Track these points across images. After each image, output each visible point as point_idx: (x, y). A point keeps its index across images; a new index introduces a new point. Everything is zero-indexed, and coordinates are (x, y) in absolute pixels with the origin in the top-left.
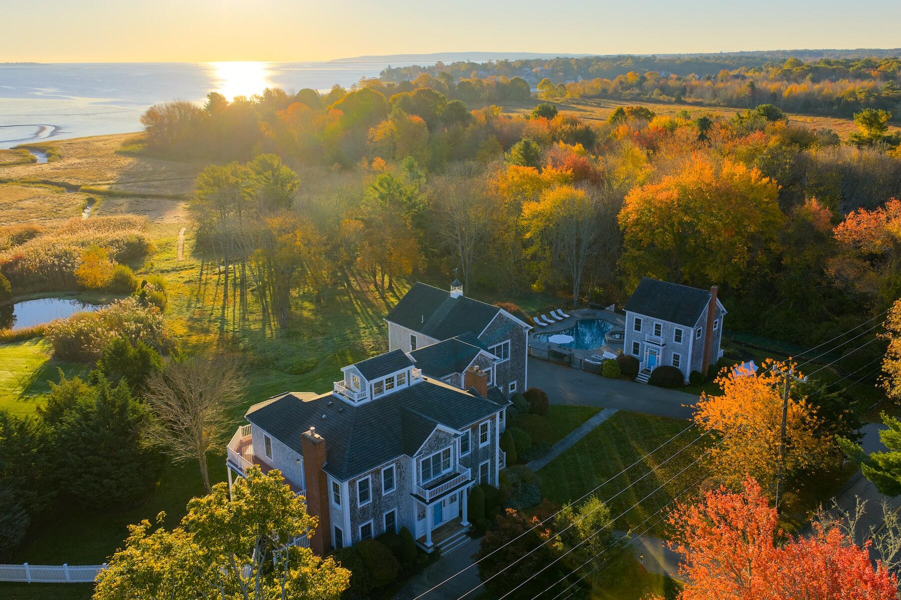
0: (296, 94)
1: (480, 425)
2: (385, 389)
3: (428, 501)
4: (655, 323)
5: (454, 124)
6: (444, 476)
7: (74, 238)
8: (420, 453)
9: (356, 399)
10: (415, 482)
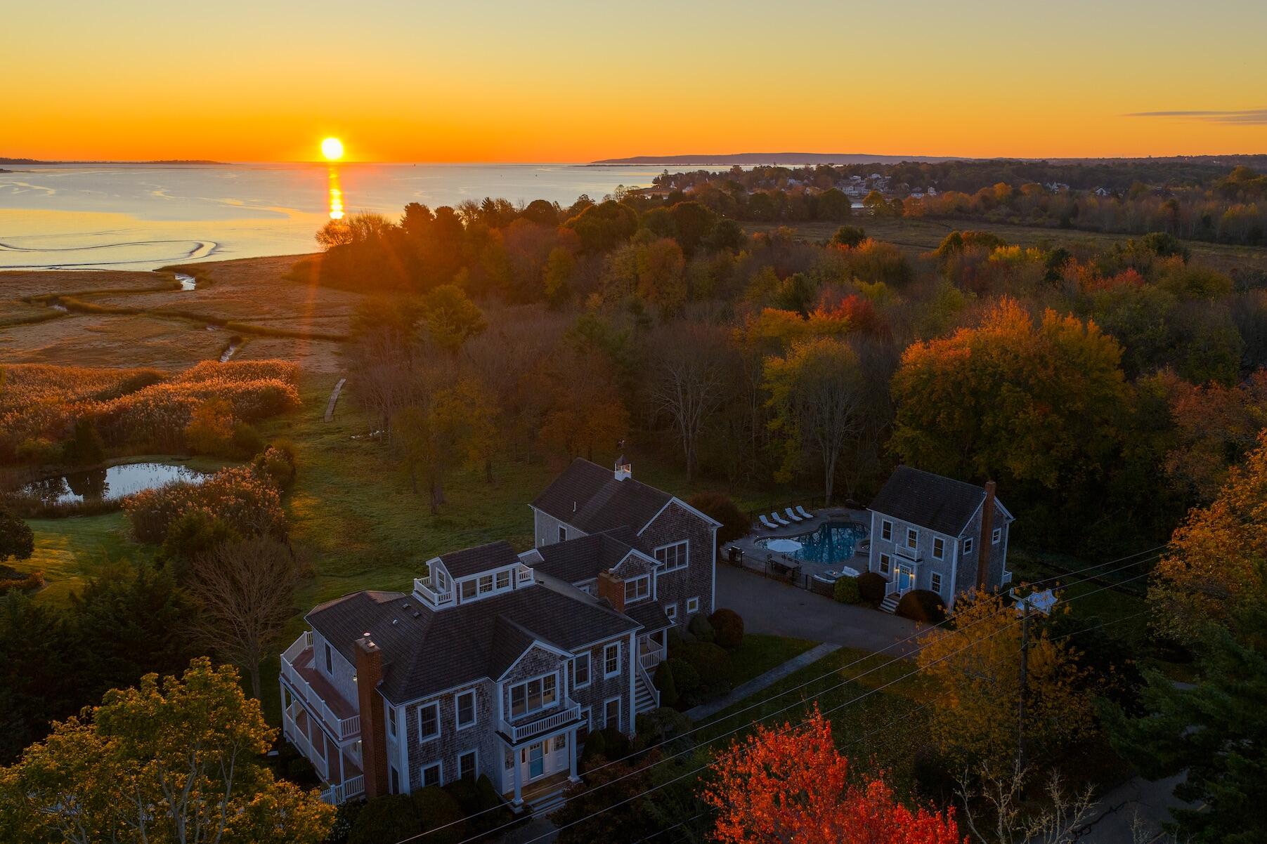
0: (525, 208)
1: (605, 647)
2: (478, 590)
3: (514, 742)
4: (908, 529)
5: (722, 251)
6: (545, 711)
7: (199, 386)
8: (508, 677)
9: (437, 603)
10: (502, 715)
